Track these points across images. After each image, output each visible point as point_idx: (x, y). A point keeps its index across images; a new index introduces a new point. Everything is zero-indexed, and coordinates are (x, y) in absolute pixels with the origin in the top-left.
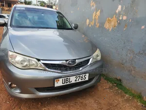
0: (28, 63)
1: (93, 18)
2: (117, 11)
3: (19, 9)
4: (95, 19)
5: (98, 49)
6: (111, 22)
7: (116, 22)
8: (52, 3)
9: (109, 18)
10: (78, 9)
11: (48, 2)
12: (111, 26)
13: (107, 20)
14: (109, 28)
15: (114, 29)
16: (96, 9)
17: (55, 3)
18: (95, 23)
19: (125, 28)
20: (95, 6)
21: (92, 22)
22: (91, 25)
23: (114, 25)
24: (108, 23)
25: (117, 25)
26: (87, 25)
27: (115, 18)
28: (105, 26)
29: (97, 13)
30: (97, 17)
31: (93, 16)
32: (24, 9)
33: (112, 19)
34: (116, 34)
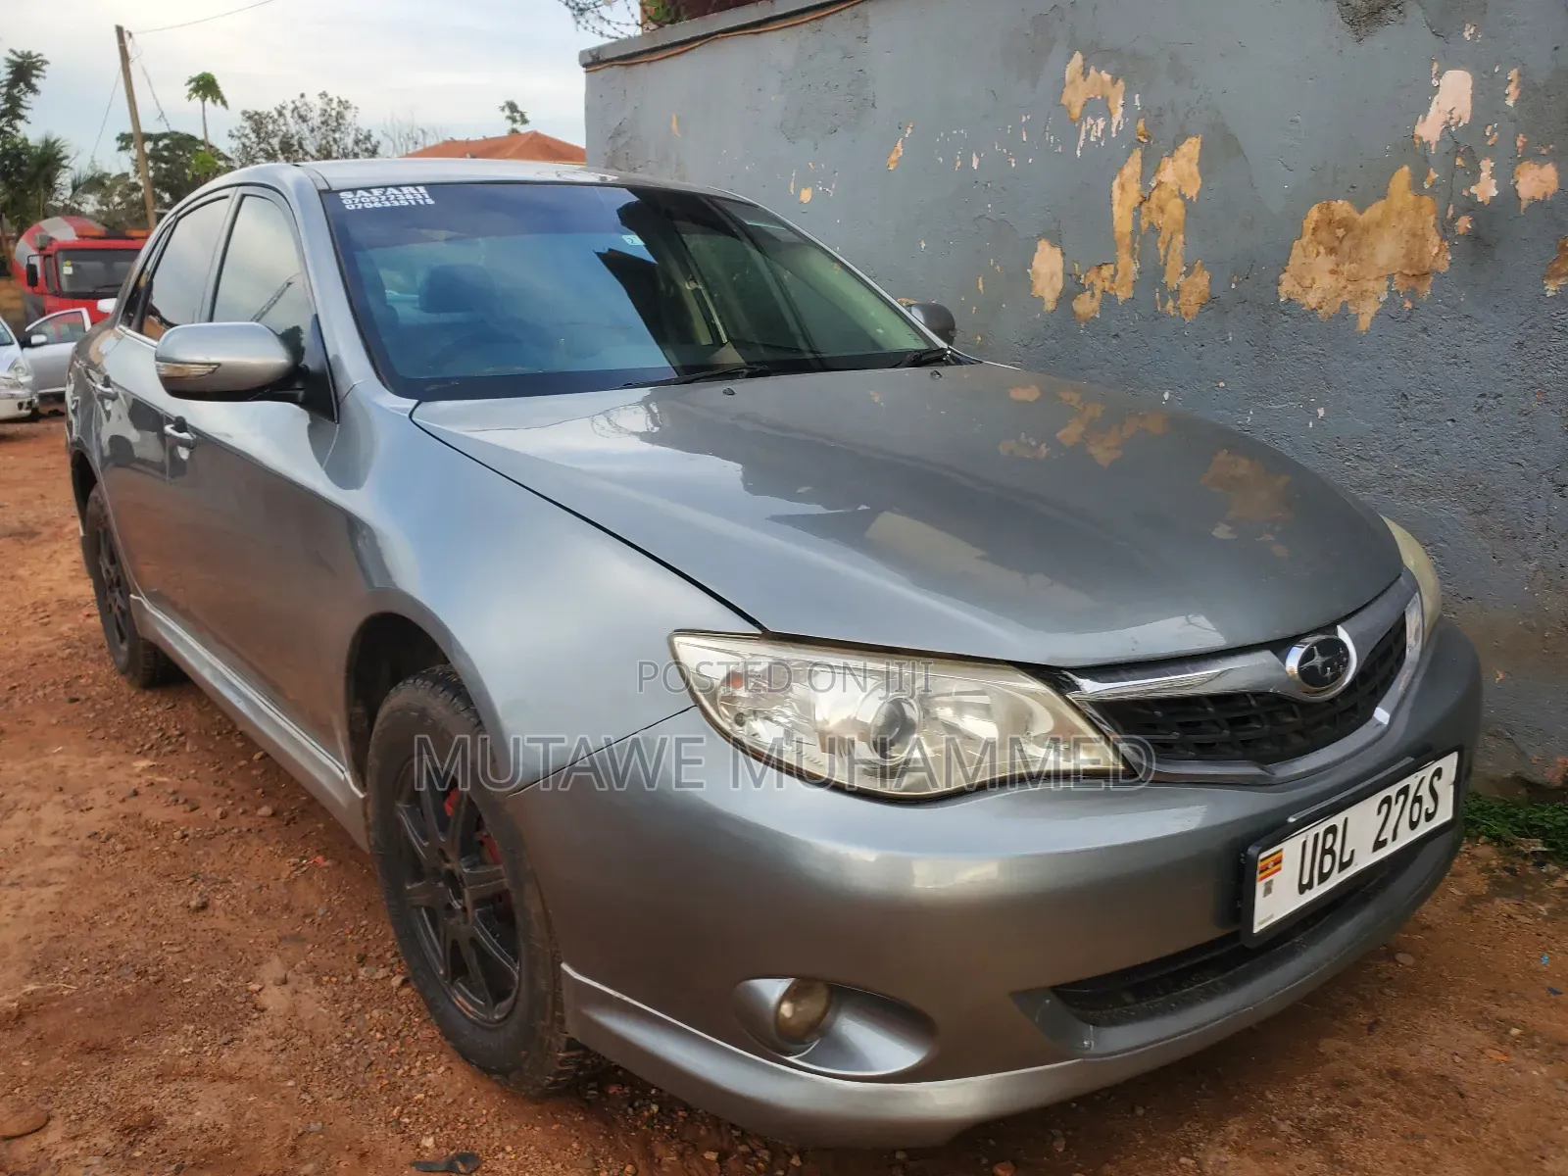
1: (1123, 225)
2: (1429, 129)
3: (369, 201)
4: (1146, 237)
6: (1360, 239)
7: (1424, 238)
8: (295, 141)
9: (1334, 202)
10: (898, 151)
11: (244, 140)
12: (1377, 279)
13: (1315, 230)
14: (1341, 300)
15: (1408, 305)
16: (1145, 138)
17: (328, 142)
18: (1152, 275)
19: (1559, 276)
20: (1121, 102)
21: (1112, 266)
22: (1093, 295)
23: (1411, 268)
24: (1331, 251)
25: (1443, 265)
26: (1050, 306)
27: (1410, 197)
28: (1287, 286)
29: (1162, 167)
30: (1175, 208)
31: (1116, 202)
32: (422, 196)
33: (1374, 212)
34: (1442, 344)
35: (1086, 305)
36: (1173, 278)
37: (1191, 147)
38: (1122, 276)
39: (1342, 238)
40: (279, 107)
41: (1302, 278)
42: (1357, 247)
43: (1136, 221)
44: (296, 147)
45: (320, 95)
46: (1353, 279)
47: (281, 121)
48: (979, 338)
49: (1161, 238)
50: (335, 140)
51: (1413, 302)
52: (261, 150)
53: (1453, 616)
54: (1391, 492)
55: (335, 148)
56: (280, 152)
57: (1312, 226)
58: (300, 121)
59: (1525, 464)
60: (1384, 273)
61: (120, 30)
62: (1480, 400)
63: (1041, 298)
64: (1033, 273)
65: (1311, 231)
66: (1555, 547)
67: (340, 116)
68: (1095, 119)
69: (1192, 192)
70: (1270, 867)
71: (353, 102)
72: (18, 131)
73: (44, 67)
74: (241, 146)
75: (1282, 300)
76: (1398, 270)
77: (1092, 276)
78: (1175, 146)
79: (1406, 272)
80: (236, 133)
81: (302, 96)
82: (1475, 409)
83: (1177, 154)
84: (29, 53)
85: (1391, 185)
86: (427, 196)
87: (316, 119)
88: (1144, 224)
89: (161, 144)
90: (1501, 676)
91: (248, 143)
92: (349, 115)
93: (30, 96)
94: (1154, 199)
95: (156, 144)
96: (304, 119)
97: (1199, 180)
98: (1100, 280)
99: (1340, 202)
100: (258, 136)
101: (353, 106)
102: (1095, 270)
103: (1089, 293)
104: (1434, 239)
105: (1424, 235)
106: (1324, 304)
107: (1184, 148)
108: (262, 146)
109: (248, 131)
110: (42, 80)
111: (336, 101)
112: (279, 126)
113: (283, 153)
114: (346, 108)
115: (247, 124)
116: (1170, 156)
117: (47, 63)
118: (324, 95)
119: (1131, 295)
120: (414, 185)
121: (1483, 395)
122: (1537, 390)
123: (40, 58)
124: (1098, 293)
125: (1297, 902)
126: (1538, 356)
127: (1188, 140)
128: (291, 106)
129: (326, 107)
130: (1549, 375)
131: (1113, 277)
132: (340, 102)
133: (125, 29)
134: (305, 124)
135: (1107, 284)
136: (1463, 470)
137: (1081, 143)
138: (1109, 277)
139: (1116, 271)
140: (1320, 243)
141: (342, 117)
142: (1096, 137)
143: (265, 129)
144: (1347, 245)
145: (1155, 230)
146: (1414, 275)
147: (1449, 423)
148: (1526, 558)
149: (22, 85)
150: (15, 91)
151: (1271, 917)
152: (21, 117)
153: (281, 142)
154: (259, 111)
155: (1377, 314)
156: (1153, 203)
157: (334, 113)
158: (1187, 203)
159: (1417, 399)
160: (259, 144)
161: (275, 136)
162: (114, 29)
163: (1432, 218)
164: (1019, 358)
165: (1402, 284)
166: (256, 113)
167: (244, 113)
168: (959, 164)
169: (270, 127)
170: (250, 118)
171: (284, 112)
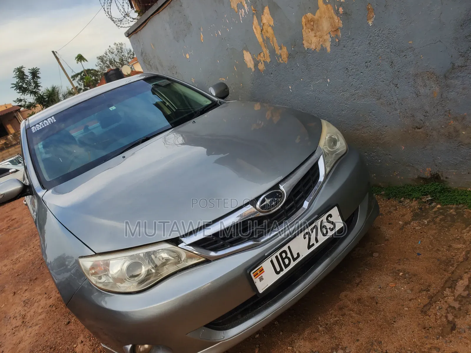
0: (150, 267)
1: (260, 40)
3: (39, 127)
4: (267, 41)
5: (324, 123)
6: (318, 24)
7: (333, 18)
8: (113, 60)
9: (307, 14)
10: (202, 36)
11: (100, 65)
12: (326, 35)
13: (306, 24)
14: (320, 44)
15: (337, 40)
16: (255, 11)
17: (121, 57)
18: (273, 52)
19: (371, 19)
20: (245, 2)
21: (262, 53)
22: (261, 63)
23: (334, 29)
24: (312, 30)
25: (341, 25)
26: (253, 70)
27: (325, 6)
28: (306, 45)
29: (262, 19)
30: (270, 30)
31: (256, 33)
32: (53, 120)
33: (318, 13)
34: (350, 50)
35: (261, 67)
36: (278, 52)
37: (267, 10)
38: (265, 55)
39: (313, 24)
40: (105, 53)
41: (308, 41)
42: (317, 27)
43: (263, 37)
44: (114, 62)
45: (114, 44)
46: (321, 37)
47: (107, 56)
48: (241, 85)
49: (270, 41)
50: (123, 55)
51: (338, 39)
52: (105, 66)
53: (385, 133)
54: (355, 99)
55: (123, 57)
56: (110, 65)
57: (305, 24)
58: (112, 54)
59: (384, 81)
60: (327, 32)
61: (53, 52)
62: (366, 64)
63: (250, 68)
64: (246, 61)
65: (305, 25)
66: (402, 104)
67: (121, 48)
68: (241, 10)
69: (272, 23)
70: (258, 273)
71: (123, 43)
72: (40, 90)
73: (39, 70)
74: (100, 68)
75: (306, 49)
76: (331, 30)
77: (259, 57)
78: (263, 12)
79: (333, 30)
80: (97, 64)
81: (110, 46)
82: (366, 67)
83: (264, 13)
84: (33, 68)
85: (319, 4)
86: (54, 119)
87: (116, 51)
88: (265, 38)
89: (82, 75)
90: (403, 148)
91: (101, 66)
92: (123, 47)
93: (39, 80)
94: (264, 29)
95: (81, 75)
96: (112, 53)
97: (273, 20)
98: (261, 58)
99: (308, 14)
100: (103, 63)
101: (124, 44)
102: (259, 55)
103: (260, 63)
104: (336, 17)
105: (332, 17)
106: (317, 47)
107: (265, 11)
108: (105, 65)
109: (100, 62)
110: (40, 74)
111: (119, 44)
112: (107, 58)
113: (111, 65)
114: (122, 45)
115: (99, 61)
116: (263, 14)
117: (39, 69)
118: (115, 44)
119: (270, 60)
120: (51, 117)
121: (366, 62)
122: (379, 57)
123: (37, 68)
124: (262, 62)
125: (276, 277)
126: (375, 46)
127: (265, 8)
128: (108, 51)
129: (117, 47)
130: (380, 51)
131: (264, 56)
132: (120, 44)
133: (54, 51)
134: (113, 54)
135: (263, 59)
136: (370, 87)
137: (241, 18)
138: (263, 56)
139: (264, 54)
140: (308, 28)
141: (122, 48)
142: (243, 15)
143: (104, 60)
144: (315, 26)
145: (268, 38)
146: (335, 30)
147: (361, 74)
148: (396, 110)
149: (36, 78)
150: (35, 80)
151: (268, 285)
152: (40, 86)
153: (109, 62)
154: (101, 56)
155: (331, 46)
156: (264, 30)
157: (120, 48)
158: (272, 27)
159: (351, 69)
160: (104, 65)
161: (107, 61)
162: (52, 52)
163: (332, 11)
164: (252, 87)
165: (333, 34)
166: (100, 57)
167: (97, 58)
168: (216, 35)
169: (105, 59)
170: (99, 59)
171: (107, 53)
